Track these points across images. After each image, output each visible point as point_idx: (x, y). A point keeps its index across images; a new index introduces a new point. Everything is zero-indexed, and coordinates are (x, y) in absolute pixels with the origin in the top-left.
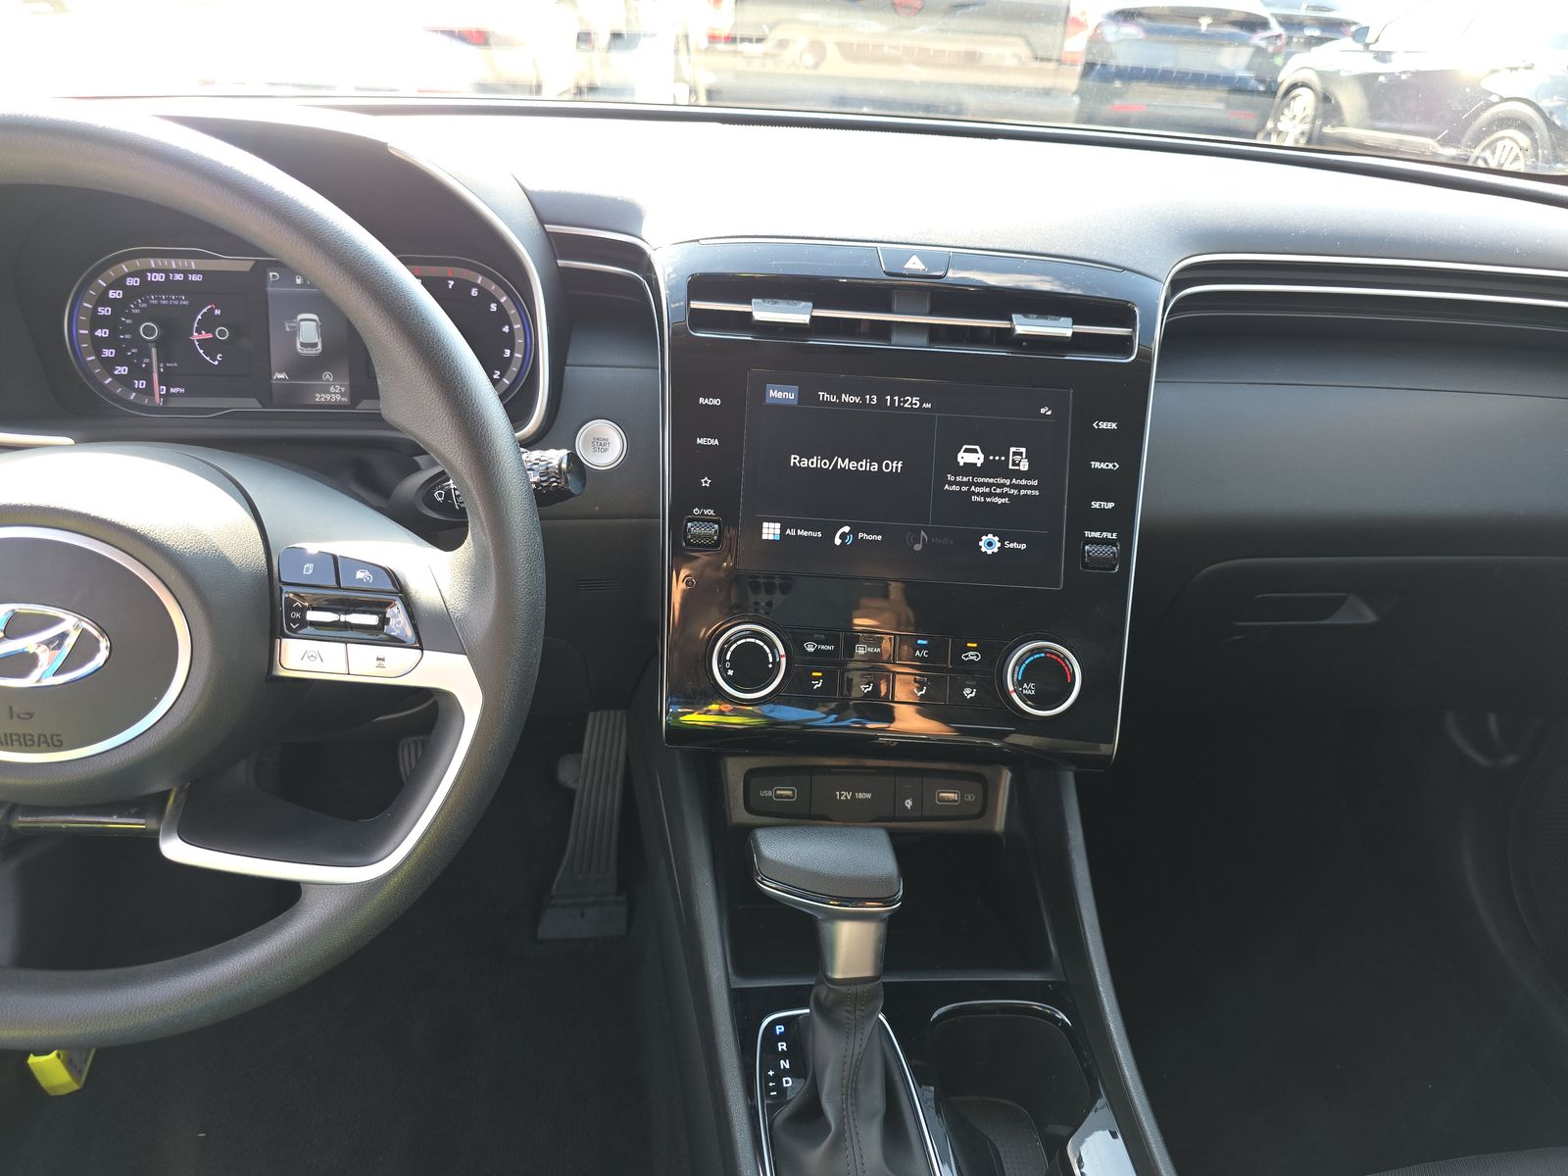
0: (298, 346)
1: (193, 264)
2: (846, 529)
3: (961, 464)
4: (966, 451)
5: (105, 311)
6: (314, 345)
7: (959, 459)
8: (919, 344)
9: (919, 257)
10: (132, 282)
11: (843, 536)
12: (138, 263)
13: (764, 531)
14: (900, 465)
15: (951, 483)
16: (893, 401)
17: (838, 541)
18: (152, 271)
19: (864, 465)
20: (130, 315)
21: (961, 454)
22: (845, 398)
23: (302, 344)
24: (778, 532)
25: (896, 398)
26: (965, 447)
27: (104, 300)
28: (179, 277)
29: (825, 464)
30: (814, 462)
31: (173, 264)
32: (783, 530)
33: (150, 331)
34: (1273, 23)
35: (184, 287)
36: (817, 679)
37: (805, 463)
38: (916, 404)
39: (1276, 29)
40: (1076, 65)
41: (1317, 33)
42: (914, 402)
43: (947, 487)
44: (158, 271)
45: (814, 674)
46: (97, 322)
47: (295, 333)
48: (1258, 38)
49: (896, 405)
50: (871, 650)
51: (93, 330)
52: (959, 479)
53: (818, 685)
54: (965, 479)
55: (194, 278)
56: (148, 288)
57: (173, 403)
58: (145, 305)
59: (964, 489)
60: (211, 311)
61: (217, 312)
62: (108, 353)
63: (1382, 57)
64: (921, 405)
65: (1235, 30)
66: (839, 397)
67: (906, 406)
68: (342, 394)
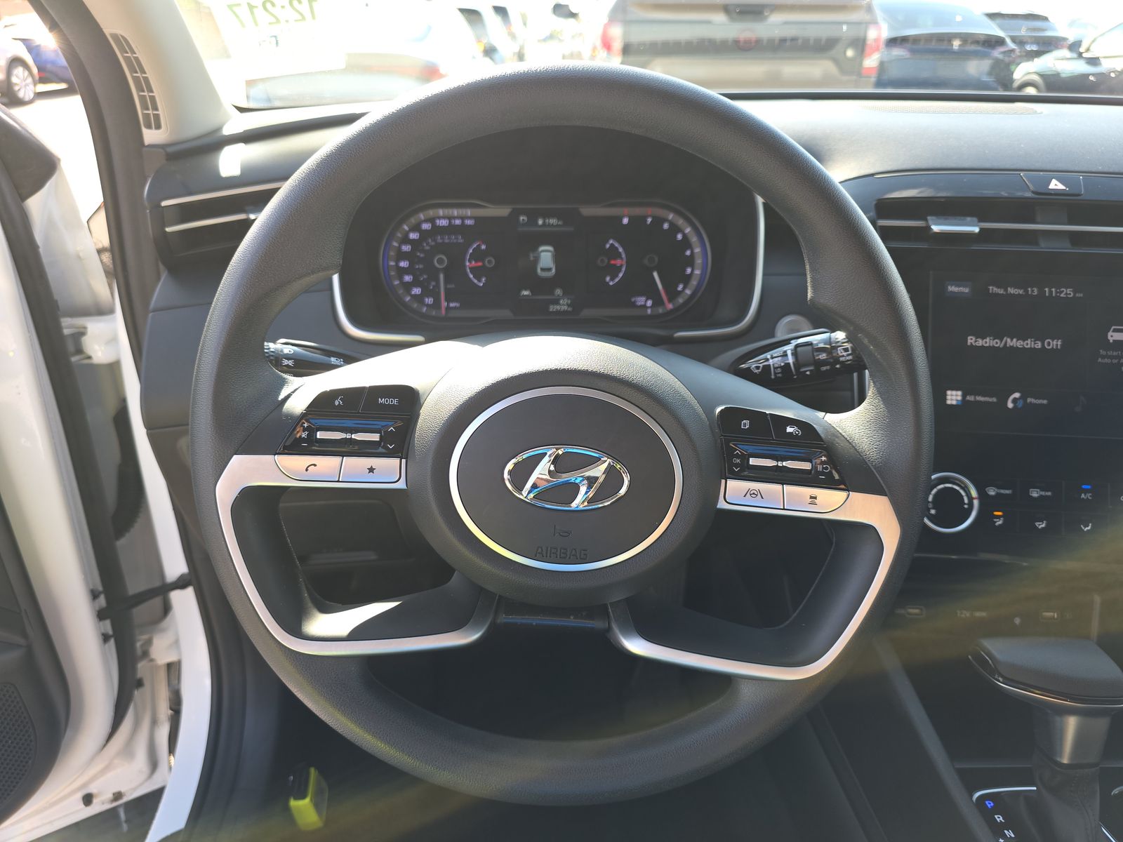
0: (539, 270)
1: (469, 212)
2: (1017, 395)
3: (1111, 341)
4: (1115, 331)
5: (406, 248)
6: (550, 269)
7: (1109, 338)
8: (1065, 247)
9: (1057, 180)
10: (426, 226)
11: (1015, 401)
12: (431, 213)
13: (949, 397)
14: (1059, 343)
15: (1103, 357)
16: (1051, 292)
17: (1010, 405)
18: (440, 218)
19: (1029, 344)
20: (423, 251)
21: (1110, 334)
22: (1011, 290)
23: (542, 269)
24: (959, 398)
25: (1053, 290)
26: (1113, 327)
27: (405, 240)
28: (458, 222)
29: (997, 343)
30: (988, 342)
31: (455, 212)
32: (964, 396)
33: (441, 261)
34: (1008, 41)
35: (462, 229)
36: (998, 517)
37: (980, 343)
38: (1070, 294)
39: (1011, 45)
40: (870, 77)
41: (1035, 48)
42: (1068, 292)
43: (1100, 360)
44: (444, 218)
45: (996, 513)
46: (401, 256)
47: (537, 260)
48: (997, 53)
49: (1054, 295)
50: (1043, 493)
51: (397, 261)
52: (1110, 353)
53: (999, 522)
54: (1115, 354)
55: (469, 222)
56: (436, 230)
57: (453, 314)
58: (433, 243)
59: (1115, 361)
60: (479, 246)
61: (483, 247)
62: (408, 278)
63: (1094, 61)
64: (1075, 294)
65: (979, 48)
66: (1006, 290)
67: (1062, 295)
68: (568, 305)
